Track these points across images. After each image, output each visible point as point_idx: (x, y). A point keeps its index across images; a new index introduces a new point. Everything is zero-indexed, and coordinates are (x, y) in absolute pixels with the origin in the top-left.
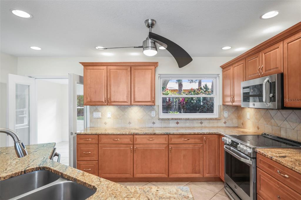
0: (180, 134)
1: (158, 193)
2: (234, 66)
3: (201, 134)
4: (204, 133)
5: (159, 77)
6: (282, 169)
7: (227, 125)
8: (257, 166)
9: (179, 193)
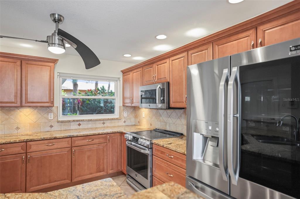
0: (85, 135)
1: (85, 189)
2: (133, 72)
3: (105, 134)
4: (108, 132)
5: (58, 75)
6: (169, 152)
7: (127, 124)
8: (153, 154)
9: (104, 185)
